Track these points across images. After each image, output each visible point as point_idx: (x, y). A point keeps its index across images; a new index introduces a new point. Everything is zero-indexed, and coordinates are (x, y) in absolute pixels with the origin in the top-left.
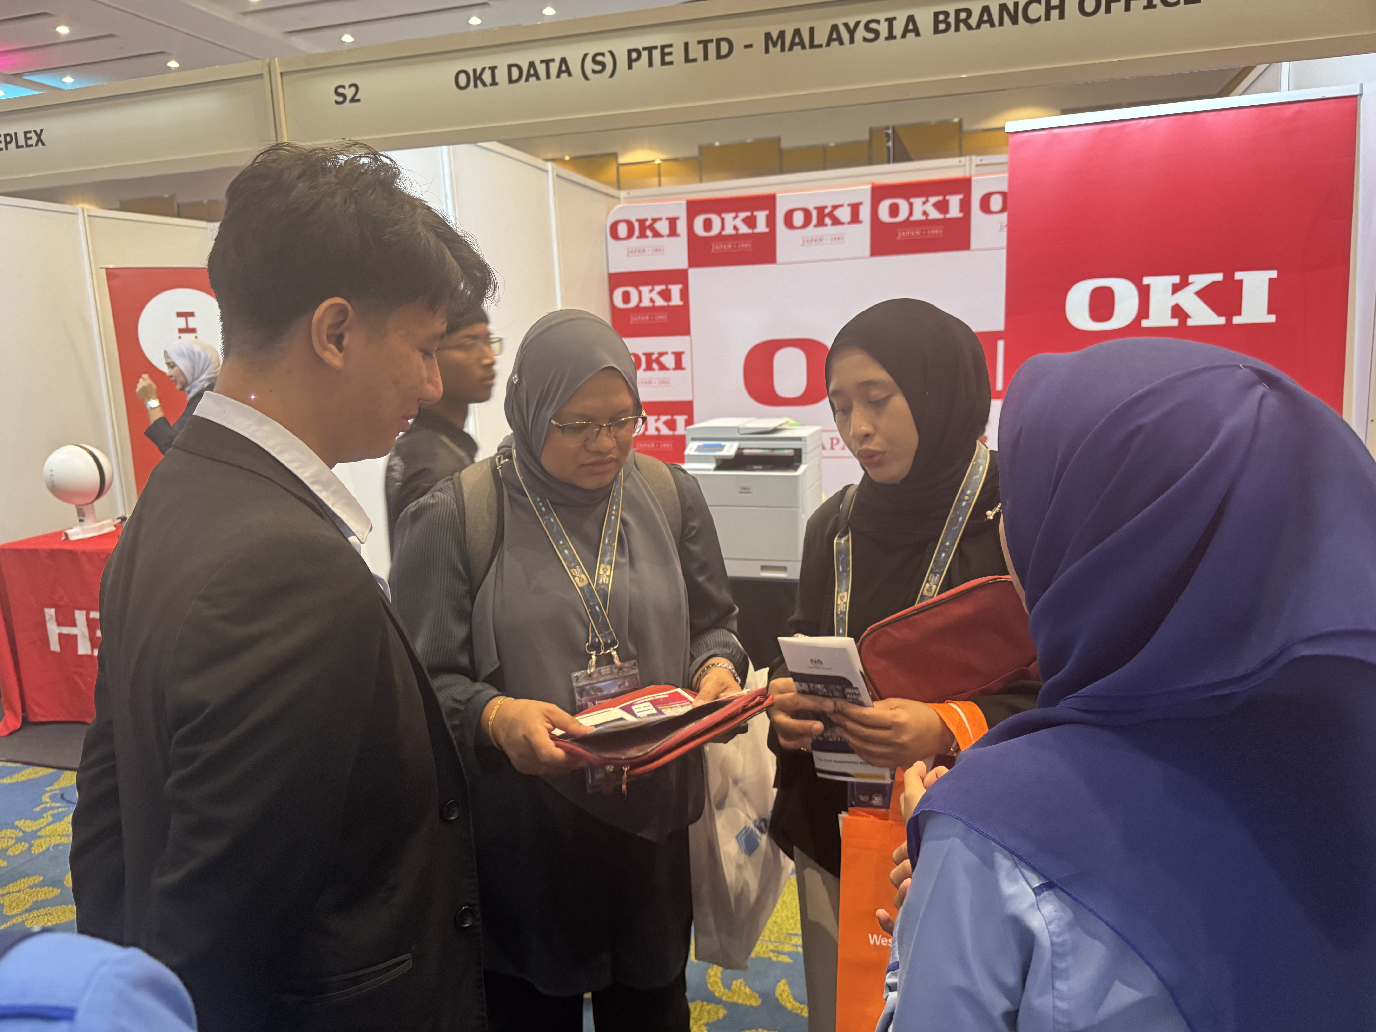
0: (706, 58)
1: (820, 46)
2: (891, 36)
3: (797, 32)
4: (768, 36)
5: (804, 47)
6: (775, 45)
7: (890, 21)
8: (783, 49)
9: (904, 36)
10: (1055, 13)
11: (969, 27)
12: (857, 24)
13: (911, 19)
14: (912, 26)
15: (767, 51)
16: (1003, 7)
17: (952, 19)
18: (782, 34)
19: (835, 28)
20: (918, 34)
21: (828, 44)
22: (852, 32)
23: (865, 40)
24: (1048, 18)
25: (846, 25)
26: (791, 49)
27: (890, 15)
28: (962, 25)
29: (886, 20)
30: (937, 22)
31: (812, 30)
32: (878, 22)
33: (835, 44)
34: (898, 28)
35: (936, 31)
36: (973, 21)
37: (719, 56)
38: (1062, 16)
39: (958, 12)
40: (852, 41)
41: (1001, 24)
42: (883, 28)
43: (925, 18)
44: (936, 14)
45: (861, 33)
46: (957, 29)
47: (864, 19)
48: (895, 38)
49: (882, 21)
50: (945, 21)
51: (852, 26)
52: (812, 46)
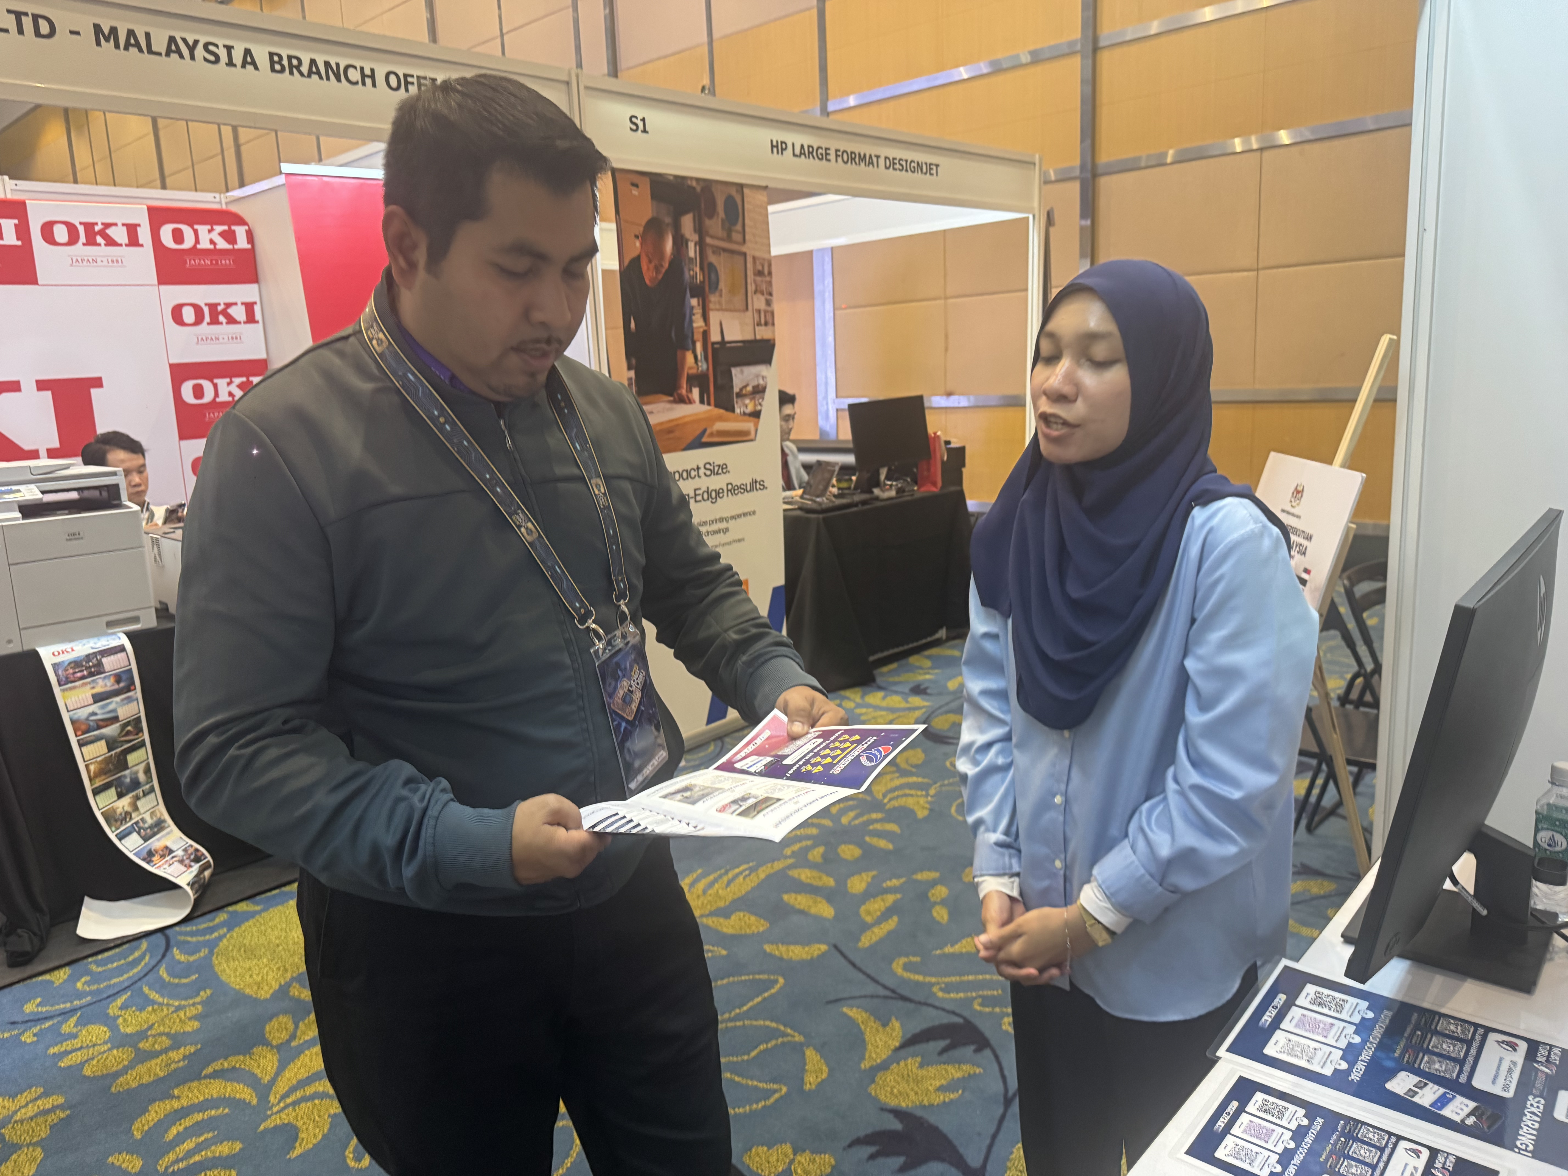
0: (21, 31)
1: (160, 54)
2: (230, 63)
3: (131, 33)
4: (97, 28)
5: (141, 50)
6: (107, 40)
7: (229, 49)
8: (117, 46)
9: (243, 66)
10: (368, 81)
11: (302, 74)
12: (196, 42)
13: (248, 52)
14: (249, 59)
15: (98, 43)
16: (327, 64)
17: (285, 62)
18: (114, 30)
19: (172, 40)
20: (256, 68)
21: (168, 54)
22: (192, 49)
23: (205, 59)
24: (364, 84)
25: (184, 40)
26: (126, 48)
27: (229, 43)
28: (295, 70)
29: (224, 46)
30: (272, 63)
31: (148, 35)
32: (217, 46)
33: (174, 56)
34: (238, 57)
35: (273, 70)
36: (305, 69)
37: (38, 34)
38: (374, 85)
39: (290, 58)
40: (192, 57)
41: (328, 78)
42: (223, 53)
43: (261, 55)
44: (271, 55)
45: (200, 51)
46: (291, 73)
47: (203, 40)
48: (235, 66)
49: (221, 47)
50: (280, 62)
51: (191, 43)
52: (150, 51)
